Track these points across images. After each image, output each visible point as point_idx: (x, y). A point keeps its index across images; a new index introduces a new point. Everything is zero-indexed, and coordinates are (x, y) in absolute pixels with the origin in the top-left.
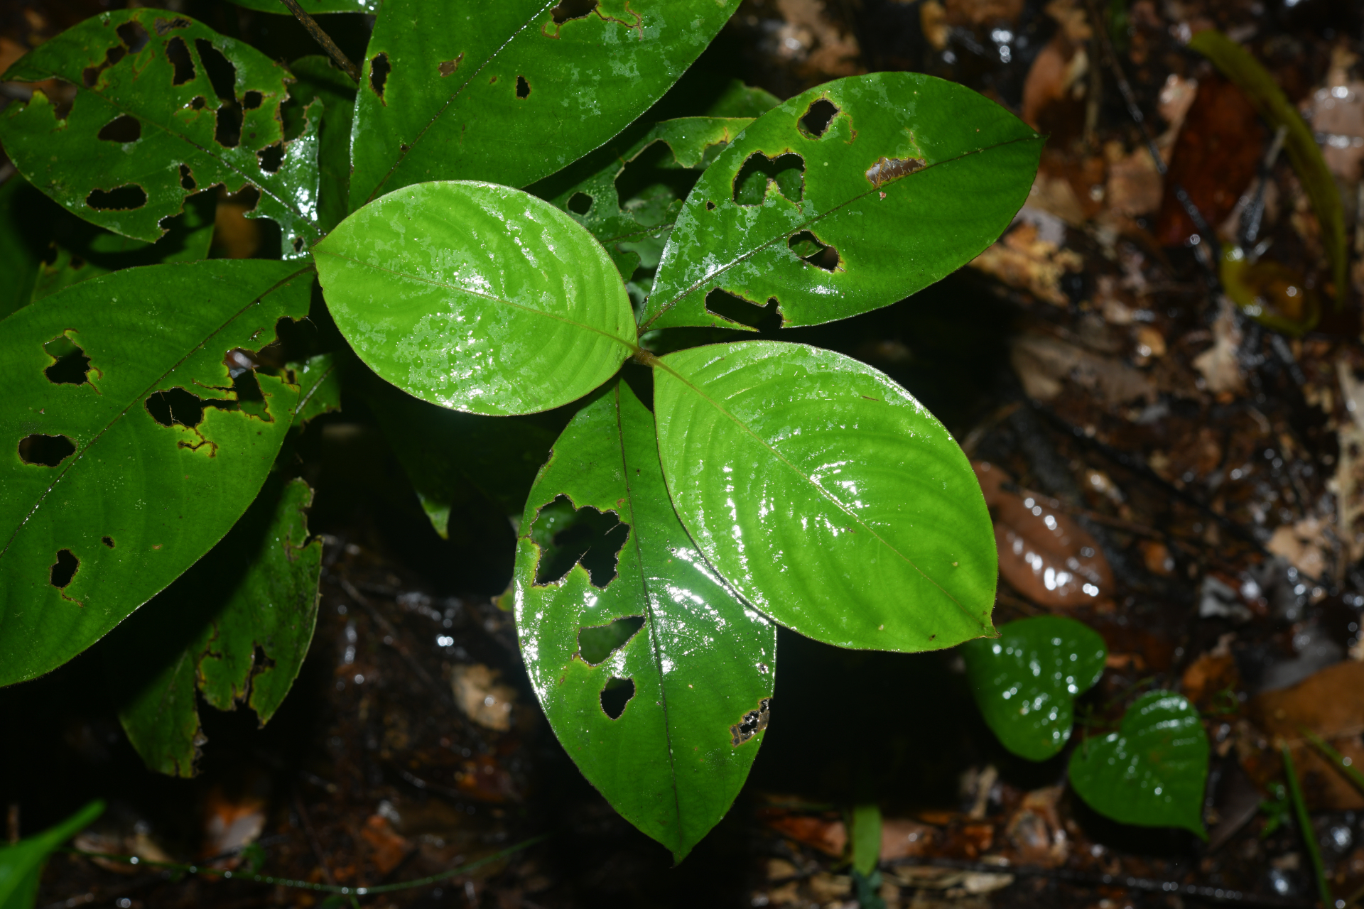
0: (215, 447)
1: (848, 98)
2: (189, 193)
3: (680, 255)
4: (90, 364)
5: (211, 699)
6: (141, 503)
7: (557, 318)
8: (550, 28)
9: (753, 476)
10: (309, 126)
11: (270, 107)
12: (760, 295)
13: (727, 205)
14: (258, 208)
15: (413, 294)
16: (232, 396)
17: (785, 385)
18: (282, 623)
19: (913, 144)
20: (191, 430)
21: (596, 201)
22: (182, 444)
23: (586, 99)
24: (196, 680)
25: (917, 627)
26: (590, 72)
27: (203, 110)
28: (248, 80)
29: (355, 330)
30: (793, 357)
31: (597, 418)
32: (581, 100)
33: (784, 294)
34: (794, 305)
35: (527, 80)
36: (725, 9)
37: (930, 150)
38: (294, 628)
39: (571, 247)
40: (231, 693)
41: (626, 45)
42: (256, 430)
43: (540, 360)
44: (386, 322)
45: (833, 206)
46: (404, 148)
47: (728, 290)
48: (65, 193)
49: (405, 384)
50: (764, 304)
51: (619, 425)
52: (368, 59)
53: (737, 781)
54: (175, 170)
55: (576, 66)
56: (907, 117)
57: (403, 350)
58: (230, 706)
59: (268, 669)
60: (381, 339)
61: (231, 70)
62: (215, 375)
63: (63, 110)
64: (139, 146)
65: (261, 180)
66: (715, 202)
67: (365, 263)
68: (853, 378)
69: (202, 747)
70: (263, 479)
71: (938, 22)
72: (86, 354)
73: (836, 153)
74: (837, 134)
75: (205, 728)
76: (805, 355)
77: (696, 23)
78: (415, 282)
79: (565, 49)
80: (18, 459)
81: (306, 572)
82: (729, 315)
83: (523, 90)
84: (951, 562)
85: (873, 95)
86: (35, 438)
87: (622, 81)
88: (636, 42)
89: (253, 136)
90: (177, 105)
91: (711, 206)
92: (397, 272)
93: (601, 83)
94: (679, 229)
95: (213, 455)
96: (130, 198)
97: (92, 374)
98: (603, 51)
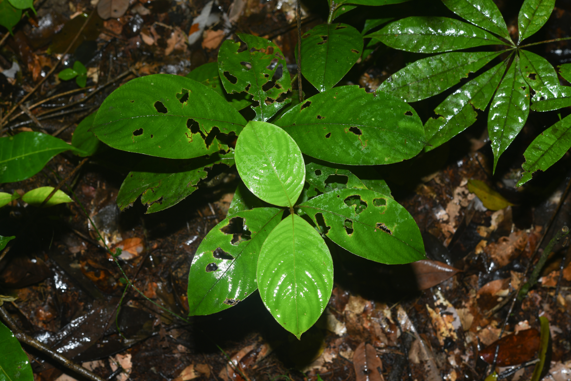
0: (192, 141)
1: (391, 205)
2: (245, 91)
3: (322, 199)
4: (187, 101)
5: (142, 199)
6: (166, 136)
7: (280, 183)
8: (347, 130)
9: (284, 254)
10: (283, 103)
11: (280, 91)
12: (329, 224)
13: (342, 199)
14: (255, 108)
15: (258, 149)
16: (206, 135)
17: (311, 243)
18: (172, 197)
19: (394, 228)
20: (191, 133)
21: (322, 175)
22: (186, 134)
23: (338, 150)
24: (144, 192)
25: (284, 318)
26: (344, 146)
27: (266, 78)
28: (282, 82)
29: (240, 144)
30: (319, 240)
31: (269, 212)
32: (336, 149)
33: (333, 229)
34: (333, 233)
35: (331, 135)
36: (385, 162)
37: (396, 232)
38: (172, 201)
39: (299, 172)
40: (147, 201)
41: (357, 148)
42: (203, 147)
43: (269, 187)
44: (247, 149)
45: (363, 222)
46: (294, 124)
47: (323, 216)
48: (222, 66)
49: (238, 164)
50: (327, 226)
51: (272, 218)
52: (307, 100)
53: (217, 311)
54: (247, 84)
55: (343, 142)
56: (399, 221)
57: (244, 157)
58: (144, 204)
59: (159, 204)
60: (243, 150)
61: (281, 76)
62: (208, 128)
63: (239, 51)
64: (246, 72)
65: (262, 103)
66: (340, 196)
67: (256, 133)
68: (325, 256)
69: (130, 207)
70: (194, 157)
71: (482, 247)
72: (188, 98)
73: (375, 212)
74: (380, 209)
75: (135, 204)
76: (321, 242)
77: (376, 158)
78: (261, 147)
79: (345, 137)
80: (154, 104)
81: (188, 191)
82: (318, 221)
83: (328, 136)
84: (305, 313)
85: (397, 210)
86: (161, 103)
87: (349, 154)
88: (360, 150)
89: (270, 93)
90: (262, 72)
91: (338, 196)
92: (260, 141)
93: (344, 150)
94: (327, 194)
95: (190, 142)
96: (233, 80)
97: (185, 103)
98: (351, 144)
